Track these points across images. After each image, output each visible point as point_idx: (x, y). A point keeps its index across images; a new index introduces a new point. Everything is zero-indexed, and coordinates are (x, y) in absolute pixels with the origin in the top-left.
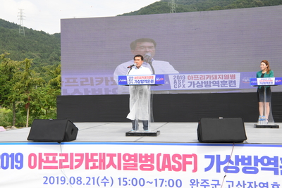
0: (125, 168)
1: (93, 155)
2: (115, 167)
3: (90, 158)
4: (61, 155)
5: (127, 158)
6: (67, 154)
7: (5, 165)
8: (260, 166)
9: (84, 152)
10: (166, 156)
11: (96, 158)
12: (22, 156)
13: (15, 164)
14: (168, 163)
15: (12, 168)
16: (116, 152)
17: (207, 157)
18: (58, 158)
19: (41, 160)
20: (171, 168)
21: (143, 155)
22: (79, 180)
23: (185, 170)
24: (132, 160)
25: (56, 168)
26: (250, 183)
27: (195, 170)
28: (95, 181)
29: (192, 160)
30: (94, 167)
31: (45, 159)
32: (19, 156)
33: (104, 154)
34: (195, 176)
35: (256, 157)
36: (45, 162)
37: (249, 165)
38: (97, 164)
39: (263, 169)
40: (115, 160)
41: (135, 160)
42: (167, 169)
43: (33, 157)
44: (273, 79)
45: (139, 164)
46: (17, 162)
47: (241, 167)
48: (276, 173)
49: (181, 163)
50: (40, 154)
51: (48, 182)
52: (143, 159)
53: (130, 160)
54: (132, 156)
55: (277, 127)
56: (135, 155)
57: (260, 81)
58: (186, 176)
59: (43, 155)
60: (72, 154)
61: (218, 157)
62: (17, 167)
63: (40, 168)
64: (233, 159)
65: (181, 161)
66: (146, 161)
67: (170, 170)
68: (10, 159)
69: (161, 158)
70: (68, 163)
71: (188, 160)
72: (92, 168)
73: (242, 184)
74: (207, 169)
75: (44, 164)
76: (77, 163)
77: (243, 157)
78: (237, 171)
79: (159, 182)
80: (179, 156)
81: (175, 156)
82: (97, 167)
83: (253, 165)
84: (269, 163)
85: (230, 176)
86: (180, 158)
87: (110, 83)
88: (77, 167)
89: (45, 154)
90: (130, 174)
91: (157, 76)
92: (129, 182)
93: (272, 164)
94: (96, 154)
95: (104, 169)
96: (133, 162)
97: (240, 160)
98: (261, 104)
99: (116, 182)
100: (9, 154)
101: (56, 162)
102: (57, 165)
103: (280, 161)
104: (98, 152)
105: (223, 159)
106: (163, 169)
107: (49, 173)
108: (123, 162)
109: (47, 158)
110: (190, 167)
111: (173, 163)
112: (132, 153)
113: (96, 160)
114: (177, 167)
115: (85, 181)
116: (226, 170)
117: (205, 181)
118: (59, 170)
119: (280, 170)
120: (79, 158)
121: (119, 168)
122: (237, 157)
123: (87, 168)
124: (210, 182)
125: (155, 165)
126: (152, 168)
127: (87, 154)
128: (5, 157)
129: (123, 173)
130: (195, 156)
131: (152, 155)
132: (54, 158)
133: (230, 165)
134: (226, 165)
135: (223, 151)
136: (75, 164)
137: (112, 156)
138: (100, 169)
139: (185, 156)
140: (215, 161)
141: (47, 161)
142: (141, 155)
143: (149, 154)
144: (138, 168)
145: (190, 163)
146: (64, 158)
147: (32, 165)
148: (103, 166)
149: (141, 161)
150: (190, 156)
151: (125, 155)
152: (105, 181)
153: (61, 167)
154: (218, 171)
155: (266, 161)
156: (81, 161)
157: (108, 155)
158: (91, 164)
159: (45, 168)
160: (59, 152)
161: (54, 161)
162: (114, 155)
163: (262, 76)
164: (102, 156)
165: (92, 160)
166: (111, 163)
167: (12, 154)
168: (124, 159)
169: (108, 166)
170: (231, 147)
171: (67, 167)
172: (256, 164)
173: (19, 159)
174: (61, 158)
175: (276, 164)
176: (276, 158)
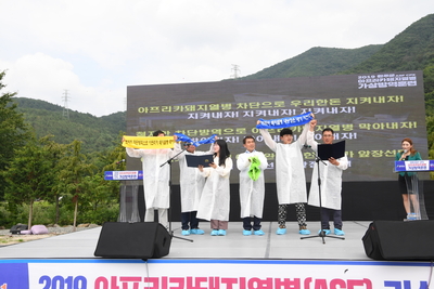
1: (199, 280)
3: (194, 285)
4: (147, 280)
5: (255, 285)
6: (157, 279)
9: (184, 276)
10: (321, 283)
11: (203, 285)
12: (84, 280)
16: (238, 277)
17: (388, 284)
18: (142, 285)
21: (282, 280)
29: (363, 288)
31: (121, 287)
32: (80, 282)
33: (217, 279)
43: (102, 284)
50: (114, 279)
52: (282, 288)
54: (264, 282)
56: (269, 281)
59: (118, 279)
60: (164, 279)
61: (407, 284)
68: (66, 285)
69: (312, 285)
80: (341, 282)
81: (334, 282)
86: (343, 286)
89: (122, 279)
94: (204, 279)
100: (65, 278)
104: (208, 276)
109: (125, 285)
112: (263, 278)
120: (176, 285)
127: (190, 279)
128: (58, 282)
131: (297, 281)
132: (136, 286)
137: (230, 282)
139: (352, 283)
142: (278, 280)
143: (292, 280)
146: (151, 285)
150: (359, 283)
151: (252, 281)
157: (224, 280)
160: (144, 276)
162: (235, 281)
164: (214, 283)
165: (198, 288)
167: (70, 278)
168: (252, 287)
170: (429, 268)
173: (80, 286)
174: (146, 285)
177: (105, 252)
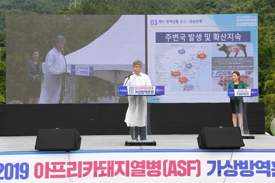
0: (133, 175)
1: (101, 163)
2: (123, 174)
3: (98, 166)
4: (69, 164)
5: (135, 164)
6: (75, 163)
7: (9, 176)
8: (255, 169)
9: (92, 160)
10: (172, 163)
11: (104, 165)
12: (27, 165)
13: (20, 173)
14: (173, 169)
15: (17, 178)
16: (125, 160)
17: (209, 162)
18: (66, 167)
19: (48, 169)
20: (176, 173)
21: (151, 162)
23: (189, 175)
24: (140, 167)
25: (64, 176)
27: (198, 175)
29: (195, 165)
30: (103, 175)
31: (52, 169)
32: (24, 166)
33: (112, 162)
35: (251, 162)
36: (52, 171)
37: (246, 169)
38: (106, 172)
39: (257, 172)
40: (124, 167)
41: (143, 167)
42: (173, 175)
43: (39, 167)
44: (249, 90)
45: (147, 171)
46: (22, 171)
47: (239, 171)
48: (269, 175)
49: (186, 168)
50: (47, 164)
52: (151, 166)
53: (138, 166)
54: (140, 163)
55: (253, 138)
56: (143, 162)
57: (237, 92)
59: (50, 164)
60: (80, 163)
61: (219, 162)
62: (22, 177)
63: (47, 177)
64: (232, 164)
65: (186, 167)
66: (153, 167)
67: (175, 175)
68: (15, 169)
69: (168, 164)
70: (76, 172)
71: (192, 165)
72: (100, 176)
74: (209, 174)
75: (50, 173)
76: (86, 171)
77: (241, 161)
78: (236, 174)
80: (184, 162)
81: (180, 162)
82: (105, 175)
83: (249, 169)
84: (263, 167)
86: (185, 164)
88: (85, 175)
89: (52, 163)
91: (157, 87)
93: (265, 167)
94: (105, 162)
95: (112, 176)
96: (141, 169)
97: (238, 165)
100: (14, 164)
101: (64, 171)
102: (65, 173)
103: (271, 165)
104: (107, 160)
105: (223, 164)
106: (169, 175)
108: (131, 169)
109: (55, 167)
110: (194, 172)
111: (178, 169)
112: (140, 160)
113: (105, 168)
114: (182, 172)
116: (226, 174)
118: (67, 179)
119: (271, 172)
120: (87, 166)
121: (128, 175)
122: (235, 162)
123: (95, 175)
125: (162, 171)
126: (159, 174)
127: (96, 162)
128: (9, 167)
129: (131, 180)
130: (198, 162)
131: (159, 162)
132: (62, 167)
133: (230, 169)
134: (226, 169)
135: (223, 157)
136: (84, 172)
137: (120, 163)
138: (109, 176)
139: (190, 162)
140: (217, 167)
141: (55, 170)
142: (148, 162)
143: (156, 161)
144: (146, 174)
145: (194, 168)
146: (72, 166)
147: (39, 174)
148: (111, 173)
149: (148, 168)
150: (194, 162)
151: (133, 162)
153: (69, 175)
154: (219, 175)
155: (260, 165)
156: (89, 170)
157: (117, 162)
158: (99, 172)
159: (52, 177)
160: (67, 161)
161: (62, 170)
162: (123, 162)
164: (111, 164)
165: (101, 168)
166: (120, 170)
167: (17, 164)
168: (133, 166)
169: (116, 174)
170: (231, 153)
171: (75, 175)
172: (252, 168)
173: (24, 169)
174: (68, 166)
175: (268, 167)
176: (268, 162)
177: (41, 148)
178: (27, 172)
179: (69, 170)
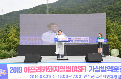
0: (61, 72)
1: (49, 67)
2: (57, 71)
4: (37, 67)
5: (62, 68)
7: (15, 72)
8: (107, 69)
9: (45, 66)
10: (76, 67)
11: (50, 68)
12: (22, 68)
13: (19, 71)
14: (76, 69)
15: (18, 72)
17: (89, 67)
18: (36, 68)
19: (29, 69)
20: (77, 71)
22: (44, 76)
23: (82, 71)
25: (35, 72)
26: (104, 75)
27: (86, 71)
28: (50, 76)
29: (84, 68)
30: (49, 71)
32: (21, 68)
33: (53, 67)
34: (86, 74)
35: (106, 67)
36: (31, 70)
37: (103, 69)
38: (51, 70)
39: (108, 70)
40: (57, 69)
41: (65, 68)
42: (76, 71)
43: (26, 68)
44: (104, 40)
45: (66, 70)
46: (20, 70)
47: (101, 70)
48: (112, 72)
49: (81, 69)
50: (29, 67)
51: (32, 77)
54: (63, 67)
55: (105, 57)
56: (65, 67)
57: (99, 41)
58: (82, 74)
60: (41, 67)
61: (93, 67)
62: (20, 72)
63: (29, 72)
64: (98, 67)
65: (81, 68)
66: (69, 69)
68: (17, 69)
69: (74, 68)
70: (40, 70)
71: (83, 68)
72: (48, 72)
73: (101, 76)
74: (90, 71)
75: (30, 71)
76: (43, 70)
77: (102, 67)
78: (100, 71)
79: (73, 76)
80: (80, 67)
81: (78, 67)
82: (50, 71)
83: (105, 69)
84: (110, 68)
85: (98, 73)
87: (40, 40)
88: (43, 71)
89: (31, 67)
90: (62, 74)
91: (69, 39)
92: (62, 77)
93: (111, 69)
94: (50, 67)
95: (53, 72)
97: (101, 68)
98: (99, 49)
99: (58, 76)
100: (17, 67)
101: (35, 70)
102: (36, 71)
103: (113, 68)
105: (95, 67)
106: (75, 71)
107: (32, 74)
108: (60, 69)
109: (32, 68)
110: (84, 71)
111: (78, 69)
113: (50, 69)
114: (79, 70)
115: (46, 76)
116: (96, 71)
117: (89, 75)
118: (36, 73)
119: (113, 71)
120: (44, 68)
121: (59, 72)
122: (99, 67)
123: (47, 72)
124: (91, 76)
125: (72, 70)
126: (71, 71)
127: (47, 67)
128: (15, 68)
129: (60, 73)
131: (71, 67)
132: (34, 68)
133: (97, 69)
134: (96, 69)
135: (95, 65)
136: (42, 70)
137: (56, 67)
138: (52, 72)
139: (82, 67)
140: (92, 68)
141: (32, 69)
142: (66, 67)
143: (69, 66)
144: (66, 71)
145: (84, 69)
146: (38, 68)
147: (26, 71)
148: (52, 71)
150: (84, 67)
151: (61, 67)
152: (53, 76)
153: (37, 72)
154: (93, 71)
155: (109, 68)
156: (44, 69)
157: (55, 67)
158: (48, 70)
159: (31, 72)
160: (36, 66)
161: (34, 69)
162: (57, 67)
163: (100, 39)
164: (52, 67)
165: (49, 69)
166: (56, 70)
167: (18, 67)
169: (55, 71)
170: (98, 63)
171: (39, 71)
172: (106, 69)
173: (21, 69)
174: (37, 68)
175: (112, 69)
176: (112, 67)
177: (26, 61)
178: (21, 70)
179: (37, 69)
